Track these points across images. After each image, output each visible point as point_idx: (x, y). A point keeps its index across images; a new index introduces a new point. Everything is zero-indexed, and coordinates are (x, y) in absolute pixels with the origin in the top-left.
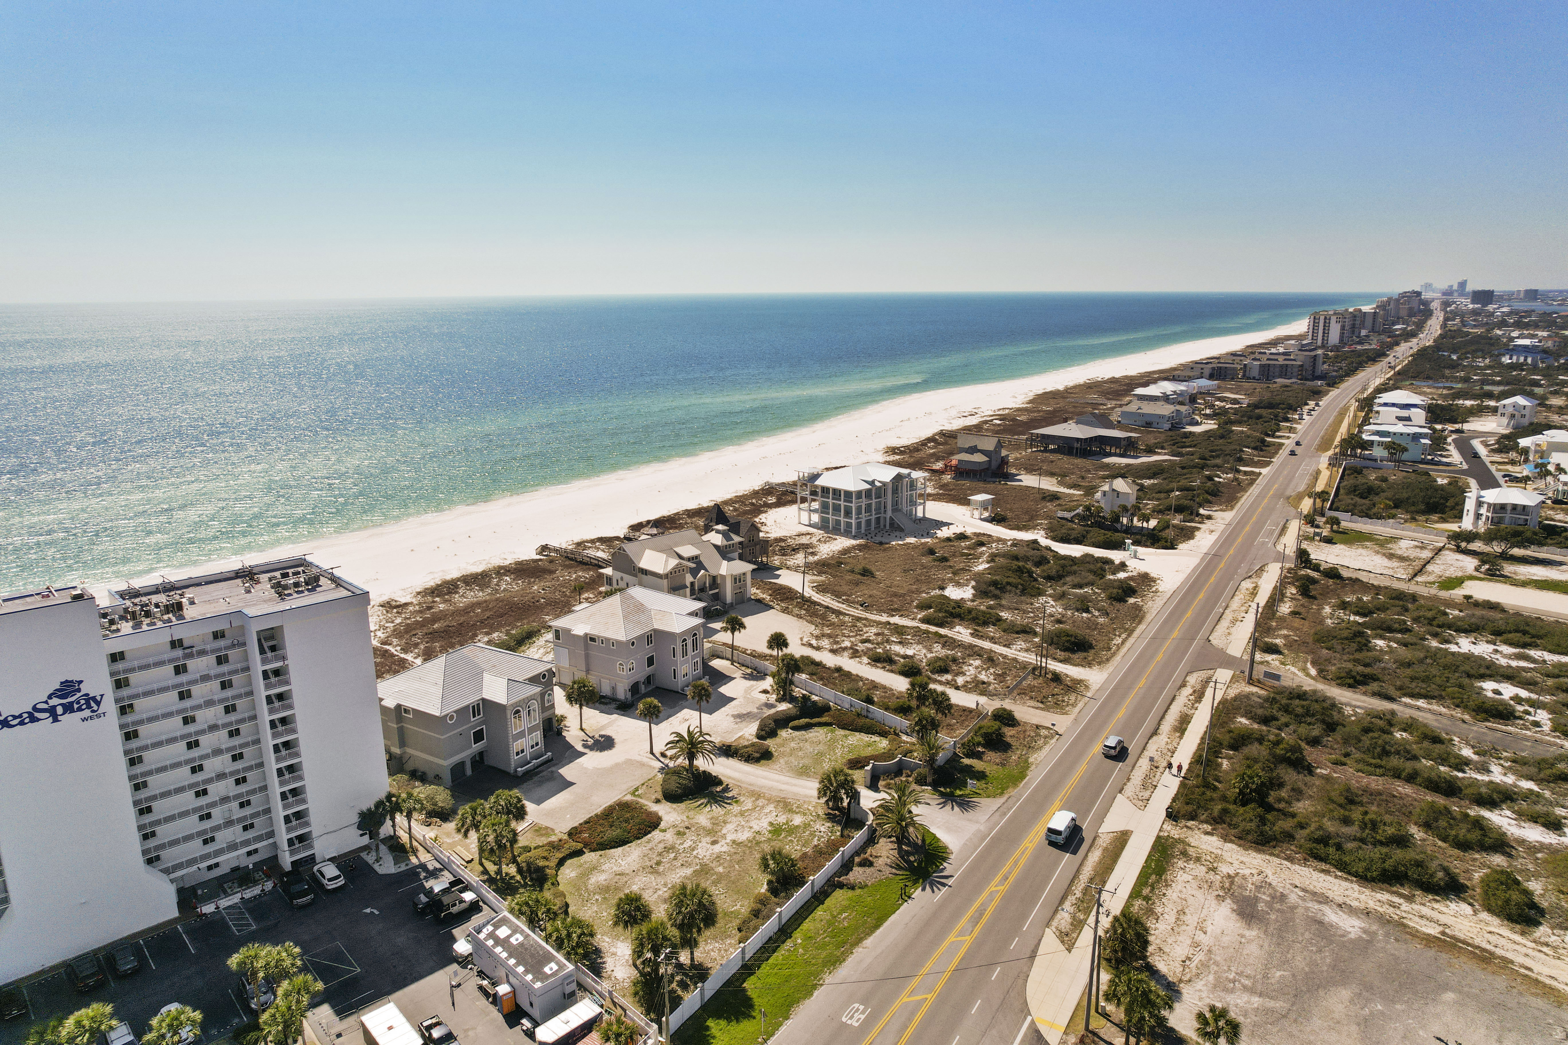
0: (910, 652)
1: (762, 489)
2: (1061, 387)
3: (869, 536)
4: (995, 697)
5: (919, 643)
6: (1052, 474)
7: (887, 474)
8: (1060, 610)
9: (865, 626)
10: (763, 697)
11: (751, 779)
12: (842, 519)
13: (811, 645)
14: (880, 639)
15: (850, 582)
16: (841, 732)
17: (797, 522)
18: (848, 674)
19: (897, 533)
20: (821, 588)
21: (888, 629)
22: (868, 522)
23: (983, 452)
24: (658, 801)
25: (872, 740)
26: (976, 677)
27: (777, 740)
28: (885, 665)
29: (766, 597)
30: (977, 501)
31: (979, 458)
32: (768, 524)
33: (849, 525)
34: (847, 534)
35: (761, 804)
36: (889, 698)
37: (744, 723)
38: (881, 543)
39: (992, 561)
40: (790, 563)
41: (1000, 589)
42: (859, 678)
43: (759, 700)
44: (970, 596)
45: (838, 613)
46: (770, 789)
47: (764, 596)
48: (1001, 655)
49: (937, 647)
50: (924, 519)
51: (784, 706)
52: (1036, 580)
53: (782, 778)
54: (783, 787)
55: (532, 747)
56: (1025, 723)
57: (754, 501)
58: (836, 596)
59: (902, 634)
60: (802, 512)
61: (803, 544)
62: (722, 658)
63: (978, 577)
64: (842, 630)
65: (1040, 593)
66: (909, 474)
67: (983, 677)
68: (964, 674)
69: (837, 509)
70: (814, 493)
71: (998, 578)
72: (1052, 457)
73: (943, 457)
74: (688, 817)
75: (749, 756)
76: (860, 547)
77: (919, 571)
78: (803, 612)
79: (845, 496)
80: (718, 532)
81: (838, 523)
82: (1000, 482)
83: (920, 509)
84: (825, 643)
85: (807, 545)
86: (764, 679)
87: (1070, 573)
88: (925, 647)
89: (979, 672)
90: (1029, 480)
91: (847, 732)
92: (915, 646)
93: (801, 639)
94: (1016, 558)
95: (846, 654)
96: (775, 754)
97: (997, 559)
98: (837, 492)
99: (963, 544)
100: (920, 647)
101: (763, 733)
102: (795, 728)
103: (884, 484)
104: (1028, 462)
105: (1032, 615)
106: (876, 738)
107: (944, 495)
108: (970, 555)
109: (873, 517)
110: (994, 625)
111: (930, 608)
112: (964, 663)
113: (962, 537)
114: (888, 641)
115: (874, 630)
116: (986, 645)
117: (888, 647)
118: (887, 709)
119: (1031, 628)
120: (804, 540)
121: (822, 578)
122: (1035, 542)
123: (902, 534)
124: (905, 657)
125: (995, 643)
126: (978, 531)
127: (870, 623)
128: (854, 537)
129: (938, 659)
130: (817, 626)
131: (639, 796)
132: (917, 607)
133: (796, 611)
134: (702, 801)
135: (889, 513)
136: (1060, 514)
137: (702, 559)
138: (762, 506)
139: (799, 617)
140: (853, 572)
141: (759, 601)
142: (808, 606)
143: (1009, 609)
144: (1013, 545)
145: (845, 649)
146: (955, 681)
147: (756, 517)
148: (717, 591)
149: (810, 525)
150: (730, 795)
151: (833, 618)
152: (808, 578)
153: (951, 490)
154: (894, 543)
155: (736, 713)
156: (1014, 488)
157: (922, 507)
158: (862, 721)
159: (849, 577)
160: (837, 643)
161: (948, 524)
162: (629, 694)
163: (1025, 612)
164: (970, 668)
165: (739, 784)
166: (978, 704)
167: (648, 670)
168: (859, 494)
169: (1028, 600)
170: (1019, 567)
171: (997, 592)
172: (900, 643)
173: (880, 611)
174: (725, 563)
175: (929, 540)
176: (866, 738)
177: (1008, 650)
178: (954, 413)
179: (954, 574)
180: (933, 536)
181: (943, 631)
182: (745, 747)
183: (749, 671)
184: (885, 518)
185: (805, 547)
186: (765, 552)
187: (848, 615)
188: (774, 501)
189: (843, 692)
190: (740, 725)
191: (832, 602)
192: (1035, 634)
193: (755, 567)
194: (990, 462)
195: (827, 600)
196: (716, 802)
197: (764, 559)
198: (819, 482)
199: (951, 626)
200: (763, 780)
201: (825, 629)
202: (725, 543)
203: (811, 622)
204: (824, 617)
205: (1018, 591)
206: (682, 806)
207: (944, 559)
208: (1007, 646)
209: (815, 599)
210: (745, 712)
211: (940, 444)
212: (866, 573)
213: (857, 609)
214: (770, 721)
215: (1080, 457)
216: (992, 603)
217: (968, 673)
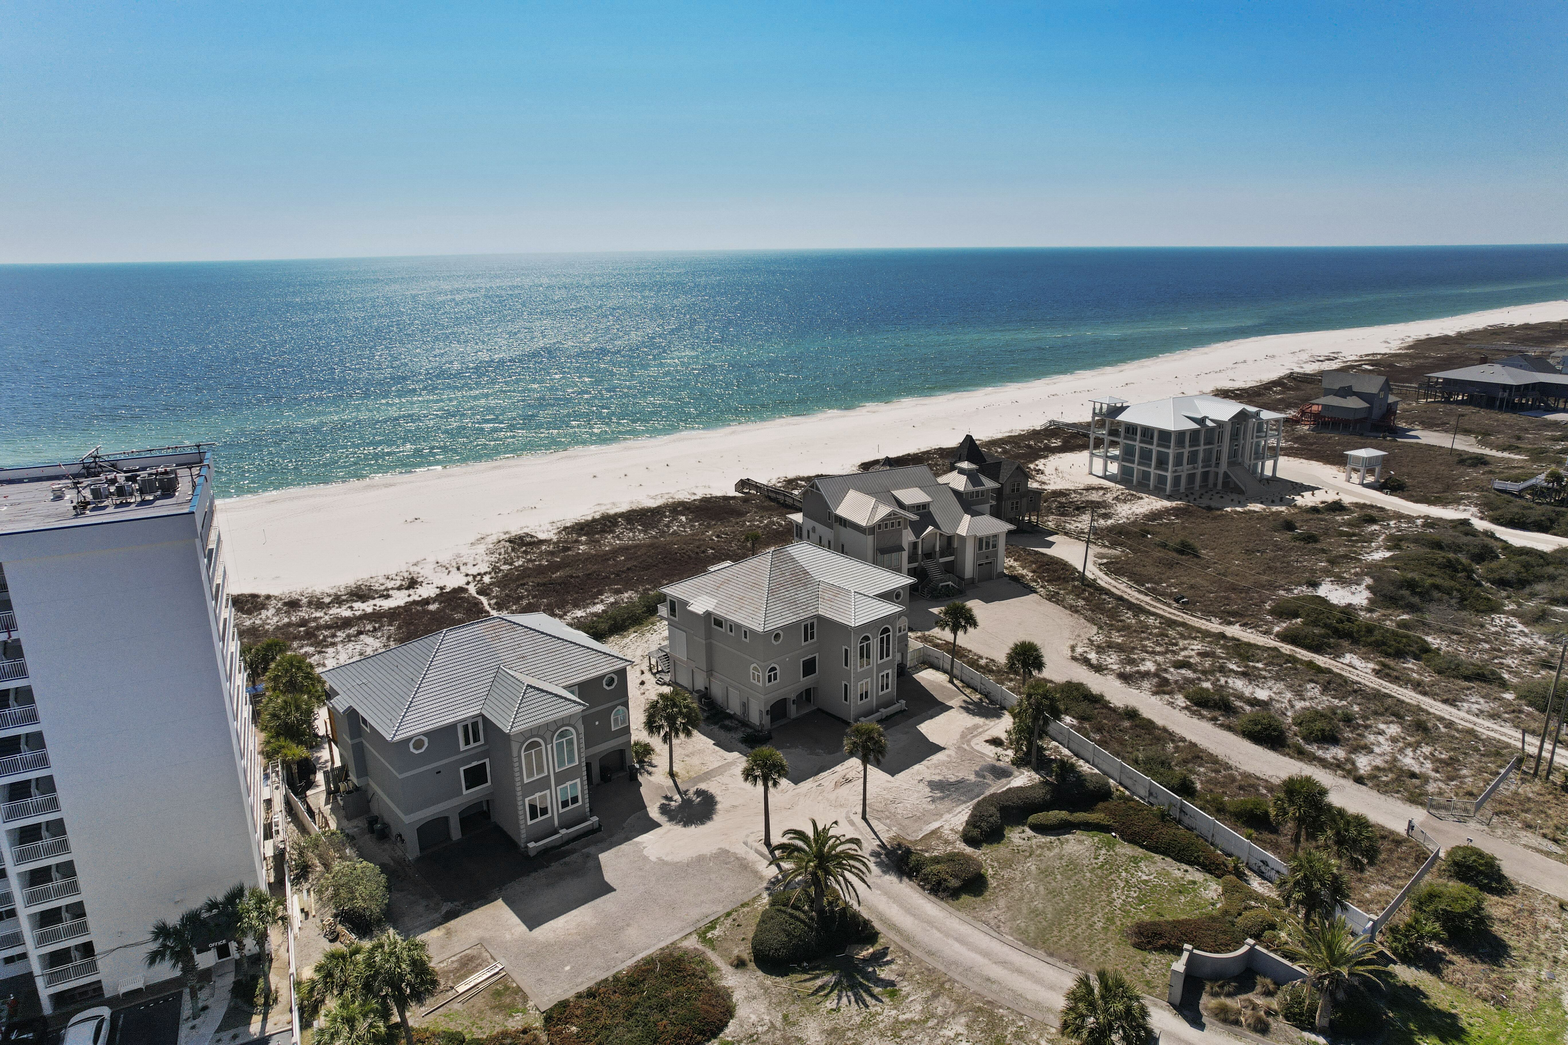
0: (1262, 694)
1: (1046, 430)
2: (1452, 333)
3: (1191, 498)
4: (1443, 813)
5: (1278, 678)
6: (1467, 432)
7: (1226, 411)
8: (1542, 643)
9: (1183, 637)
10: (991, 751)
11: (932, 938)
12: (1152, 470)
13: (1086, 662)
14: (1207, 664)
15: (1160, 561)
16: (1126, 850)
17: (1087, 471)
18: (1149, 726)
19: (1235, 496)
20: (1113, 568)
21: (1223, 647)
22: (1191, 478)
23: (1360, 395)
24: (740, 964)
25: (1189, 877)
26: (1395, 759)
27: (1000, 851)
28: (1217, 713)
29: (1027, 574)
30: (1357, 458)
31: (1353, 403)
32: (1047, 472)
33: (1162, 480)
34: (1159, 492)
35: (940, 1011)
36: (1224, 785)
37: (947, 803)
38: (1209, 508)
39: (1396, 547)
40: (1071, 526)
41: (1420, 594)
42: (1167, 735)
43: (982, 755)
44: (1365, 603)
45: (1138, 609)
46: (968, 970)
47: (1024, 572)
48: (1441, 719)
49: (1313, 690)
50: (1274, 479)
51: (1023, 779)
52: (1479, 584)
53: (996, 947)
54: (996, 972)
55: (565, 804)
56: (1528, 889)
57: (1032, 443)
58: (1136, 582)
59: (1248, 659)
60: (1095, 459)
61: (1092, 502)
62: (937, 668)
63: (1373, 569)
64: (1142, 639)
65: (1494, 608)
66: (1258, 413)
67: (1408, 761)
68: (1368, 750)
69: (1146, 456)
70: (1114, 432)
71: (1415, 576)
72: (1460, 409)
73: (1295, 403)
74: (785, 1017)
75: (939, 883)
76: (1176, 511)
77: (1269, 554)
78: (1081, 603)
79: (1159, 439)
80: (962, 471)
81: (1146, 476)
82: (1384, 437)
83: (1269, 464)
84: (1112, 660)
85: (1098, 503)
86: (999, 716)
87: (1539, 579)
88: (1290, 687)
89: (1401, 751)
90: (1428, 437)
91: (1139, 851)
92: (1270, 683)
93: (1073, 648)
94: (1438, 545)
95: (1146, 684)
96: (992, 883)
97: (1404, 545)
98: (1147, 433)
99: (1338, 518)
100: (1281, 686)
101: (976, 833)
102: (1040, 829)
103: (1220, 424)
104: (1424, 414)
105: (1487, 646)
106: (1196, 875)
107: (1303, 449)
108: (1354, 535)
109: (1199, 471)
110: (1417, 658)
111: (1296, 616)
112: (1367, 727)
113: (1337, 507)
114: (1222, 670)
115: (1197, 646)
116: (1408, 695)
117: (1222, 681)
118: (1220, 810)
119: (1493, 673)
120: (1095, 496)
121: (1117, 552)
122: (1465, 522)
123: (1242, 498)
124: (1254, 702)
125: (1425, 694)
126: (1362, 501)
127: (1191, 632)
128: (1169, 498)
129: (1318, 715)
130: (1100, 628)
131: (711, 943)
132: (1271, 612)
133: (1070, 599)
134: (826, 978)
135: (1224, 467)
136: (1498, 484)
137: (932, 509)
138: (1041, 449)
139: (1074, 610)
140: (1164, 546)
141: (1016, 579)
142: (1091, 594)
143: (1440, 631)
144: (1424, 525)
145: (1146, 675)
146: (1353, 763)
147: (1032, 462)
148: (951, 558)
149: (1105, 477)
150: (884, 973)
151: (1128, 617)
152: (1094, 550)
153: (1312, 444)
154: (1229, 509)
155: (937, 778)
156: (1411, 445)
157: (1272, 461)
158: (1167, 833)
159: (1158, 554)
160: (1132, 662)
161: (1312, 489)
162: (767, 720)
163: (1473, 640)
164: (1381, 739)
165: (907, 946)
166: (1411, 827)
167: (805, 682)
168: (1181, 434)
169: (1474, 619)
170: (1449, 561)
171: (1416, 600)
172: (1244, 674)
173: (1208, 613)
174: (967, 518)
175: (1283, 508)
176: (1177, 871)
177: (1453, 710)
178: (1305, 356)
179: (1332, 562)
180: (1291, 504)
181: (1322, 661)
182: (936, 860)
183: (976, 697)
184: (1217, 474)
185: (1094, 506)
186: (1035, 509)
187: (1154, 614)
188: (1060, 444)
189: (1136, 762)
190: (941, 806)
191: (1129, 591)
192: (1504, 685)
193: (1012, 527)
194: (1370, 409)
195: (1121, 587)
196: (854, 986)
197: (1034, 519)
198: (1122, 417)
199: (1337, 655)
200: (957, 946)
201: (1115, 634)
202: (971, 488)
203: (1092, 621)
204: (1113, 615)
205: (1453, 602)
206: (783, 983)
207: (1311, 538)
208: (1451, 702)
209: (1102, 584)
210: (953, 779)
211: (1290, 389)
212: (1185, 549)
213: (1169, 606)
214: (993, 810)
215: (1506, 412)
216: (1405, 617)
217: (1377, 750)
